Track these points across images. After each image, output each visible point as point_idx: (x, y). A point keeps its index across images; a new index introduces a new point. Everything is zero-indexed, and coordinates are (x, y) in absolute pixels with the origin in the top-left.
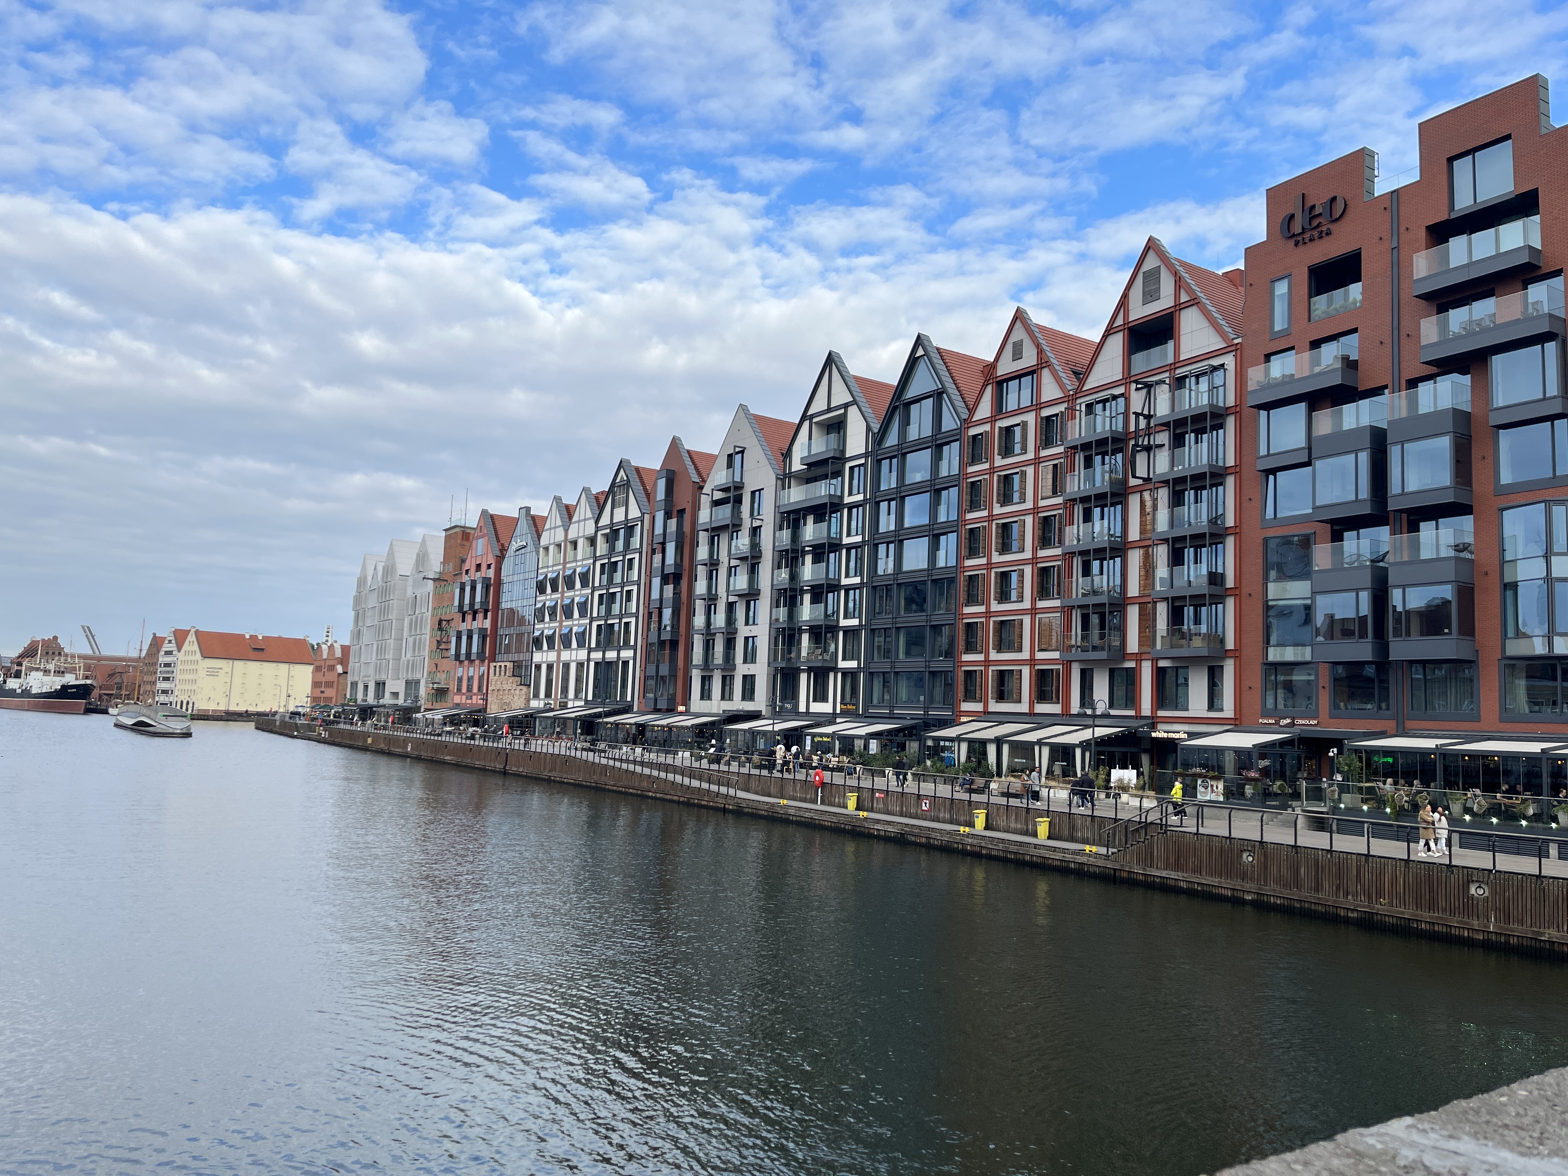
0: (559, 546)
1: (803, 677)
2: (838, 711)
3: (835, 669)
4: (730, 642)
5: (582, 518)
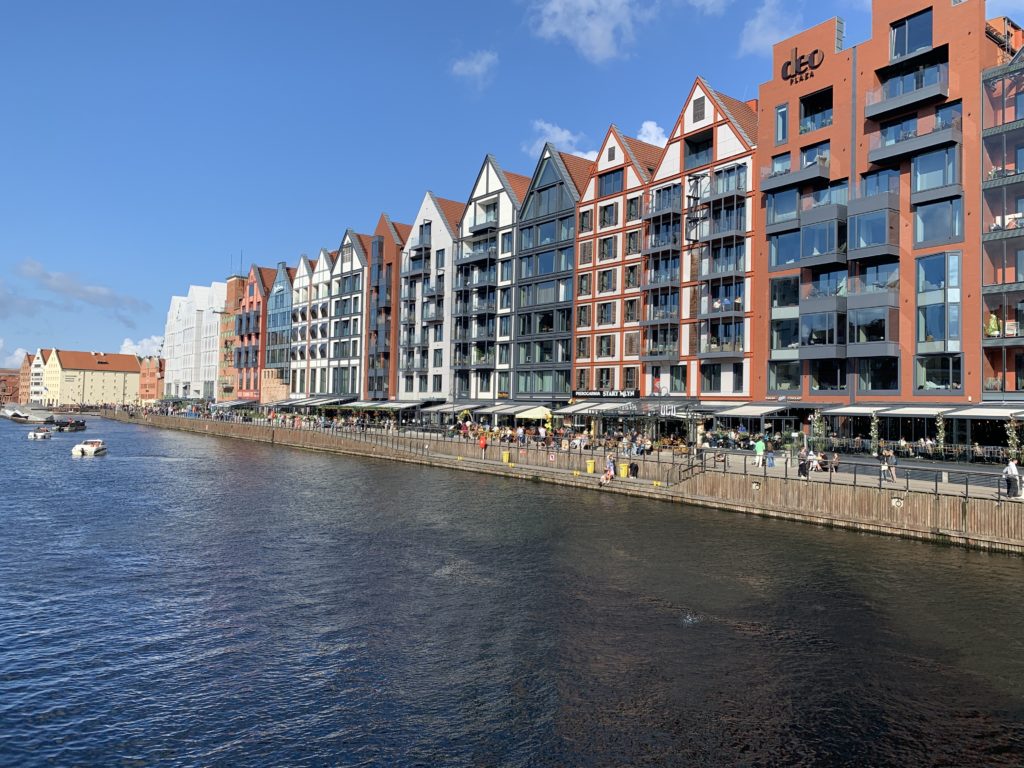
0: (306, 288)
1: (473, 376)
3: (494, 370)
4: (424, 353)
5: (321, 269)
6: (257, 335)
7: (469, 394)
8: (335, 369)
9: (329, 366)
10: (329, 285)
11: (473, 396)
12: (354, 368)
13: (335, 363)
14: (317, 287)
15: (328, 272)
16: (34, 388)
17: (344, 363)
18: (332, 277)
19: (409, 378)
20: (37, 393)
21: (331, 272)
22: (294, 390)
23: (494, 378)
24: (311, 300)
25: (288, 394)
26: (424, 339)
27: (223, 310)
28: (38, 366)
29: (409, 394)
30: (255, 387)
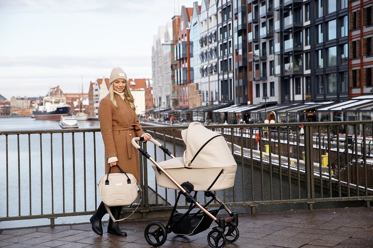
0: (206, 21)
1: (291, 80)
2: (305, 99)
3: (303, 75)
4: (265, 65)
5: (212, 5)
6: (186, 58)
7: (289, 98)
8: (222, 81)
9: (219, 80)
10: (216, 15)
11: (292, 99)
12: (231, 80)
13: (221, 77)
14: (211, 18)
15: (216, 5)
17: (226, 76)
18: (218, 9)
19: (258, 86)
21: (217, 6)
22: (203, 100)
23: (303, 82)
24: (208, 30)
25: (201, 102)
26: (264, 53)
27: (172, 43)
28: (96, 90)
29: (258, 98)
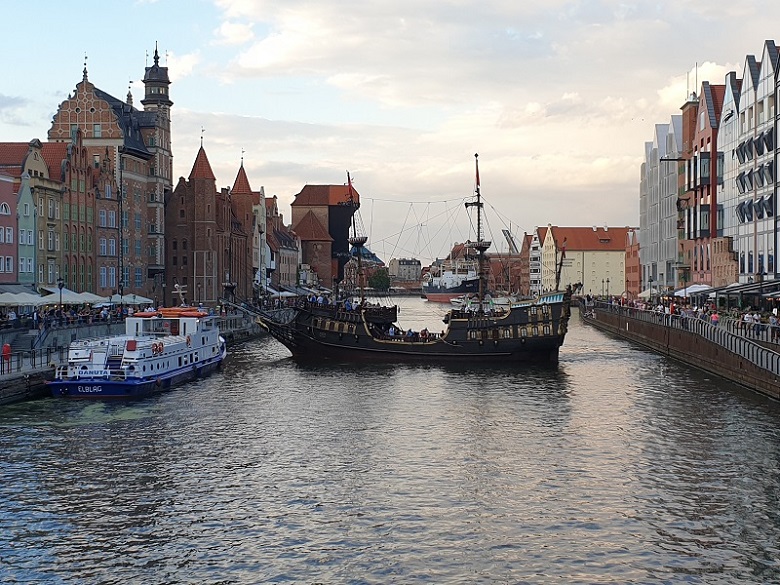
5: (766, 75)
6: (708, 186)
9: (776, 230)
10: (774, 97)
15: (773, 76)
16: (533, 276)
18: (777, 85)
20: (535, 282)
21: (776, 77)
22: (743, 271)
24: (756, 127)
25: (738, 275)
27: (680, 156)
28: (535, 248)
30: (708, 268)
